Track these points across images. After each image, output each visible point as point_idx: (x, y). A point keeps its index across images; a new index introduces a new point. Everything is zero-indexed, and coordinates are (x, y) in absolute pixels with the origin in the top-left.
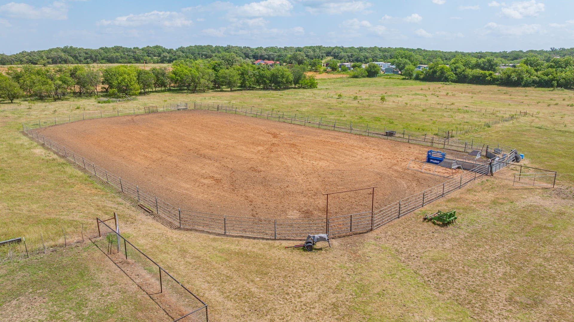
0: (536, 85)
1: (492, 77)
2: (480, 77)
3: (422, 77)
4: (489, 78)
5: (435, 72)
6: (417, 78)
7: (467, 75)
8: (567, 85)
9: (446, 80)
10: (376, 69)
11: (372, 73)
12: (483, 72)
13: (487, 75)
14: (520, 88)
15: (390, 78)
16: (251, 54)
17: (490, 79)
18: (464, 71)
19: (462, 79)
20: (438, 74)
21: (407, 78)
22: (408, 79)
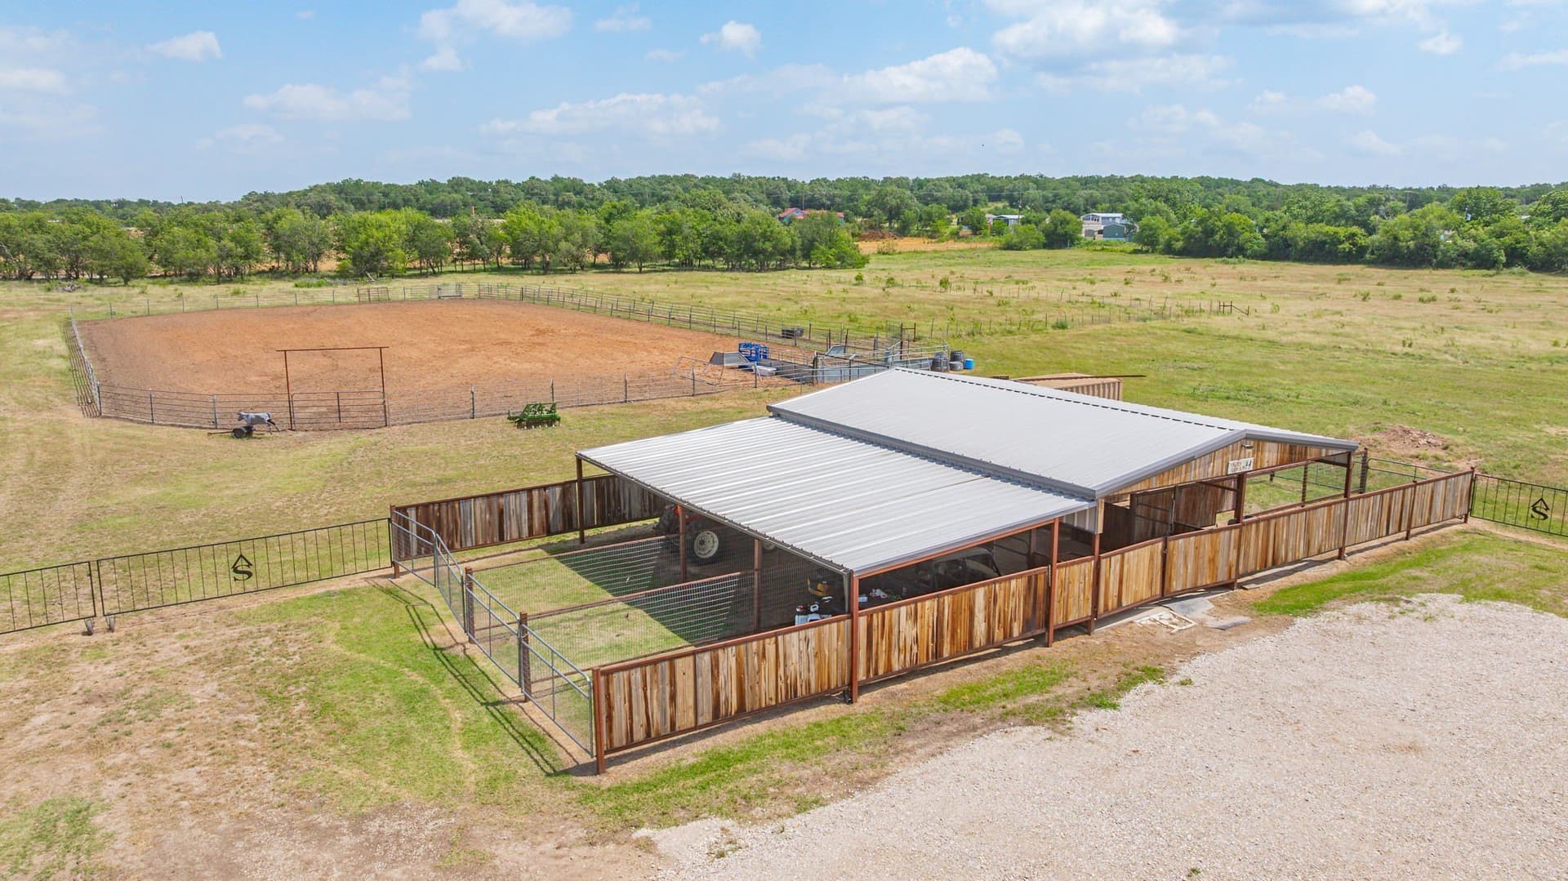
0: (1469, 264)
1: (1354, 245)
2: (1324, 243)
3: (1179, 245)
4: (1346, 246)
5: (1209, 233)
6: (1169, 250)
7: (1292, 239)
8: (1548, 263)
9: (1240, 252)
10: (1068, 227)
11: (1058, 239)
12: (1331, 229)
13: (1342, 238)
14: (1426, 272)
15: (1103, 249)
16: (787, 195)
17: (1351, 249)
18: (1284, 228)
19: (1280, 250)
20: (1217, 237)
21: (1144, 249)
22: (1147, 252)
